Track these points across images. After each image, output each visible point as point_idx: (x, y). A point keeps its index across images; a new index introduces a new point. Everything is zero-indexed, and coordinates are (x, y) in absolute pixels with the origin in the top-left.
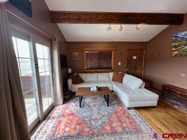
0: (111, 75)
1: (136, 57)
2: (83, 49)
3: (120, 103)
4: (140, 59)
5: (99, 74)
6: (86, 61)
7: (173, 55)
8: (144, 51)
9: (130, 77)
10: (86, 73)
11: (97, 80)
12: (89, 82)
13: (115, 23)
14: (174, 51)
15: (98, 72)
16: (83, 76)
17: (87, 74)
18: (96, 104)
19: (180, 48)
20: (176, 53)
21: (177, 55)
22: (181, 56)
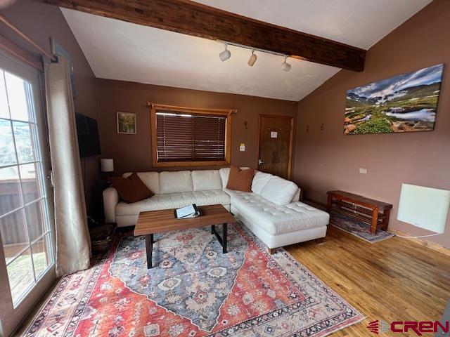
0: (225, 174)
1: (276, 133)
2: (149, 104)
3: (251, 240)
4: (284, 137)
5: (193, 172)
6: (158, 140)
7: (347, 131)
8: (292, 120)
9: (268, 177)
10: (159, 170)
11: (189, 189)
12: (169, 196)
13: (240, 43)
14: (349, 123)
15: (191, 169)
16: (150, 179)
17: (162, 173)
18: (192, 251)
19: (358, 117)
20: (351, 127)
21: (353, 131)
22: (360, 133)
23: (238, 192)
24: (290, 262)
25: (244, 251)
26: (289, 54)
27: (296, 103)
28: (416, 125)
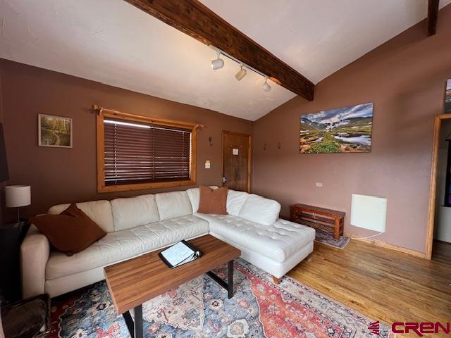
0: (194, 195)
1: (237, 150)
2: (96, 108)
4: (243, 154)
5: (158, 196)
6: (106, 156)
8: (250, 138)
11: (155, 218)
13: (232, 55)
14: (304, 144)
15: (153, 192)
17: (115, 202)
19: (312, 138)
20: (306, 147)
21: (308, 150)
22: (315, 152)
23: (214, 215)
24: (300, 289)
25: (248, 287)
26: (269, 75)
27: (252, 123)
28: (358, 147)
